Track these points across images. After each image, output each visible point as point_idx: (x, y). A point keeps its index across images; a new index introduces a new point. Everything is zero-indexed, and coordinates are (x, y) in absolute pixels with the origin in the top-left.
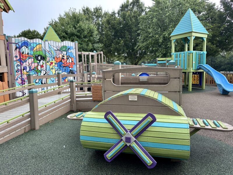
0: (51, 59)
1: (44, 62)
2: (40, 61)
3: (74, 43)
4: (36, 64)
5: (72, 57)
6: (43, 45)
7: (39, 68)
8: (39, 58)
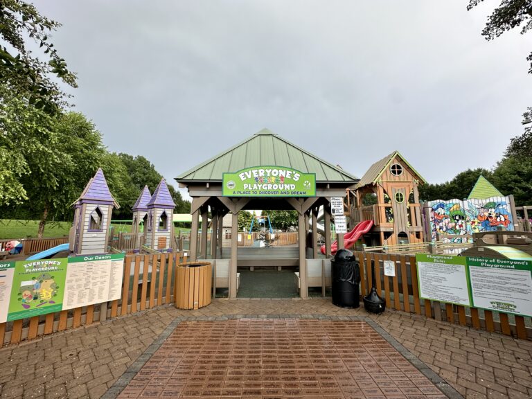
0: (472, 219)
1: (463, 221)
2: (458, 220)
3: (507, 197)
4: (454, 224)
5: (506, 213)
6: (461, 205)
7: (457, 227)
8: (457, 218)
